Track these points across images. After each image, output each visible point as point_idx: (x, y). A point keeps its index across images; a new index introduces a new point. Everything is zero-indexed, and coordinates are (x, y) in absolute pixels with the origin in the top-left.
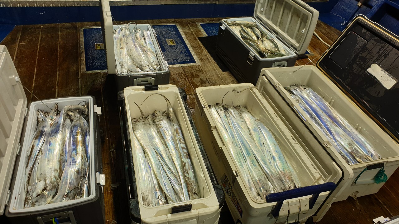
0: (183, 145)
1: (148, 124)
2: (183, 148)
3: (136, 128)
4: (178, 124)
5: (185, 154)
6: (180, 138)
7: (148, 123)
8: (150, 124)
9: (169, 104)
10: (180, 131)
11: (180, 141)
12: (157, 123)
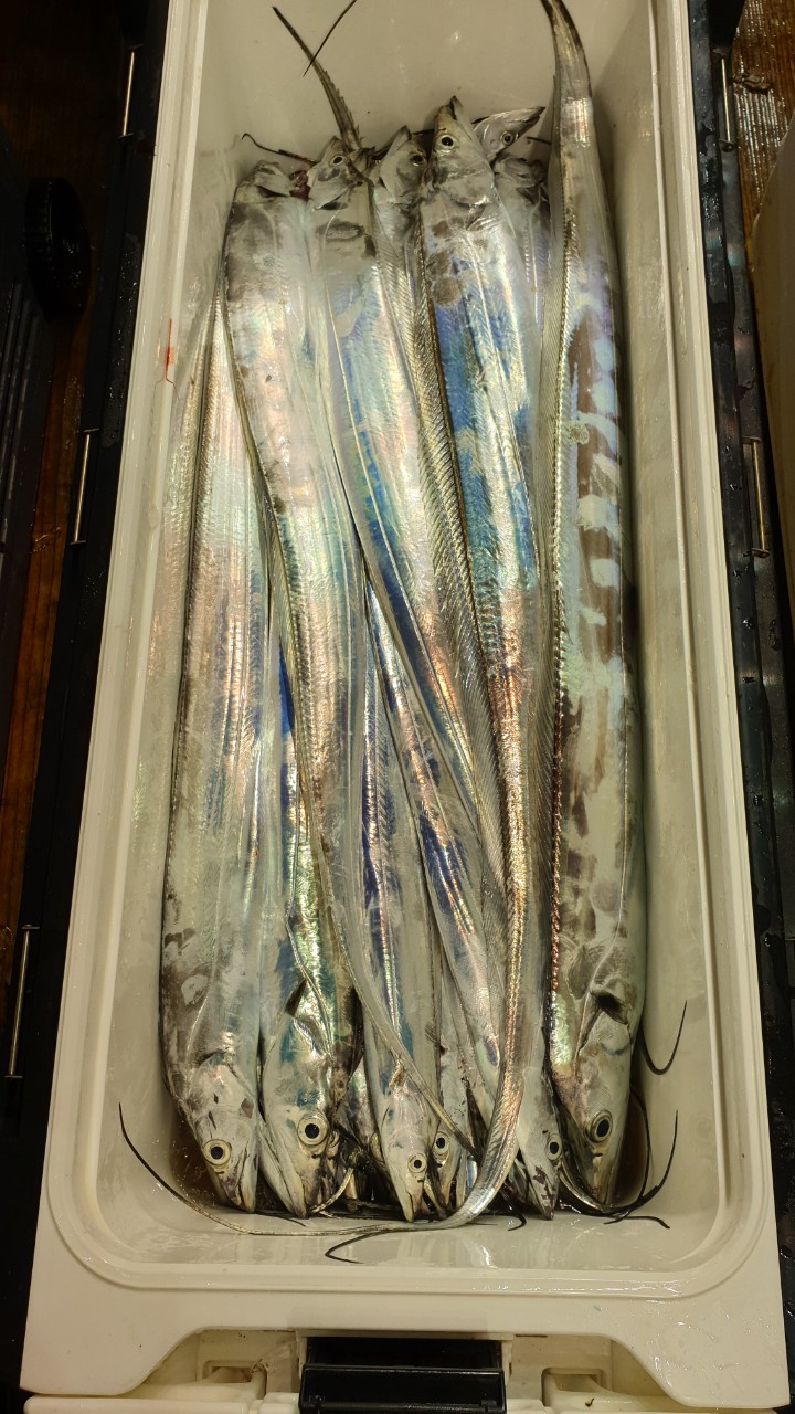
0: (599, 512)
1: (361, 242)
2: (591, 542)
3: (254, 267)
4: (604, 266)
5: (596, 605)
6: (594, 434)
7: (360, 230)
8: (371, 249)
9: (568, 53)
10: (603, 353)
11: (584, 467)
12: (435, 244)
